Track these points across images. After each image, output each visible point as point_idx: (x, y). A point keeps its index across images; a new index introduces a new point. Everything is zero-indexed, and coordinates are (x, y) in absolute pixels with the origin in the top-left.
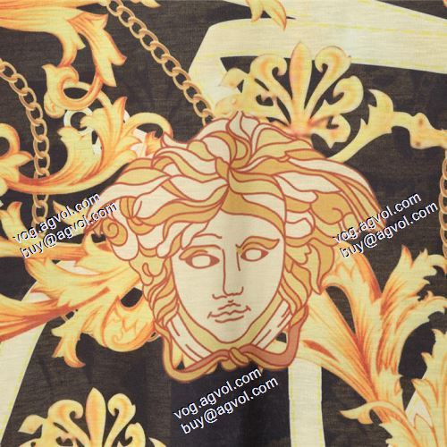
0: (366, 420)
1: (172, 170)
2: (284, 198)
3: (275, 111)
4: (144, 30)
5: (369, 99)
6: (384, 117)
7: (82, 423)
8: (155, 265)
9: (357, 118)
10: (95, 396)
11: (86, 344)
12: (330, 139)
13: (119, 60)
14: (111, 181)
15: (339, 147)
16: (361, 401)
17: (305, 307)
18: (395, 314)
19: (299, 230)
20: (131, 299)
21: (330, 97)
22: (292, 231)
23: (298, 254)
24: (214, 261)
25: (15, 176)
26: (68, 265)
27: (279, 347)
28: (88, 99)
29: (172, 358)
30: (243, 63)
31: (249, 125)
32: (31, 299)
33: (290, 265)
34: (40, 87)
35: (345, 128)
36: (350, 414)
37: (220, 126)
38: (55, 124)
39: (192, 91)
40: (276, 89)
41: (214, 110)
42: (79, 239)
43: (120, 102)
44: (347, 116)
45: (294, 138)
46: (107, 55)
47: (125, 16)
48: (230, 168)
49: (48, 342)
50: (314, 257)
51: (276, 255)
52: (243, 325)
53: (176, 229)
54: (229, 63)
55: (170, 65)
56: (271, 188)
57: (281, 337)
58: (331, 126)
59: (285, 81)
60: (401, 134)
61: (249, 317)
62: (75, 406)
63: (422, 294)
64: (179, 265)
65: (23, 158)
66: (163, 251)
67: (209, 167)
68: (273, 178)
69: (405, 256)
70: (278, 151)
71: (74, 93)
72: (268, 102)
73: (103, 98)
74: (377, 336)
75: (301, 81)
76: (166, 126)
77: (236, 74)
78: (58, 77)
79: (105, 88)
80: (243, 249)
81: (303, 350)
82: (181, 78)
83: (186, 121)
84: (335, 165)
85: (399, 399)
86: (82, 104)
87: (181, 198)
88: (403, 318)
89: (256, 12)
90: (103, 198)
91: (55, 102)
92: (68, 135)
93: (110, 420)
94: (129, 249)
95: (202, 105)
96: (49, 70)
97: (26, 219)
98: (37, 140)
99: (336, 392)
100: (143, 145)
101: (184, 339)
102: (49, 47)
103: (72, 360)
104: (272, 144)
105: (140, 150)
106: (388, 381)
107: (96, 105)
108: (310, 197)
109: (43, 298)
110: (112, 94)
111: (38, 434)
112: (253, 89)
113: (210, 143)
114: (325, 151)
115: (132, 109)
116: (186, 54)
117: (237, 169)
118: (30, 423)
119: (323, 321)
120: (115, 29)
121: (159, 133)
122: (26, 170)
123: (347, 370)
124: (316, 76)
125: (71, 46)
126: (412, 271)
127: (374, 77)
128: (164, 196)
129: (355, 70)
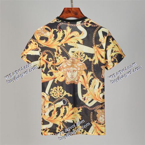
0: (85, 89)
1: (67, 63)
2: (77, 66)
3: (77, 57)
4: (64, 49)
5: (85, 56)
6: (87, 58)
7: (57, 90)
8: (65, 72)
9: (84, 58)
10: (58, 86)
11: (58, 81)
12: (82, 60)
13: (61, 52)
14: (61, 64)
15: (83, 61)
16: (85, 87)
17: (79, 77)
18: (88, 78)
19: (79, 69)
20: (62, 76)
21: (82, 56)
22: (78, 69)
23: (79, 72)
24: (71, 72)
25: (52, 63)
26: (56, 73)
27: (77, 82)
28: (59, 55)
29: (66, 82)
30: (73, 52)
31: (74, 58)
32: (53, 76)
33: (78, 73)
34: (54, 54)
35: (83, 59)
36: (84, 89)
37: (71, 58)
38: (56, 58)
39: (69, 55)
40: (77, 55)
41: (71, 57)
42: (58, 70)
43: (62, 56)
44: (83, 58)
45: (78, 60)
46: (60, 51)
47: (62, 47)
48: (72, 63)
49: (54, 81)
50: (80, 72)
51: (77, 72)
52: (73, 79)
53: (67, 69)
54: (72, 52)
55: (67, 52)
56: (76, 65)
57: (77, 81)
58: (82, 59)
59: (78, 54)
60: (88, 59)
61: (74, 78)
62: (56, 88)
63: (91, 76)
64: (67, 72)
65: (53, 62)
66: (66, 71)
67: (70, 62)
68: (76, 64)
69: (89, 72)
70: (77, 61)
71: (57, 55)
72: (76, 56)
73: (60, 55)
74: (86, 80)
75: (79, 54)
76: (66, 58)
77: (73, 53)
78: (56, 53)
79: (60, 54)
80: (73, 71)
81: (79, 82)
82: (68, 53)
83: (68, 58)
84: (82, 62)
85: (89, 87)
86: (58, 56)
87: (68, 65)
88: (89, 79)
89: (75, 47)
90: (60, 66)
91: (56, 56)
92: (57, 59)
93: (60, 89)
94: (62, 71)
95: (70, 56)
96: (55, 52)
97: (53, 68)
98: (54, 60)
99: (82, 86)
100: (64, 60)
101: (68, 80)
102: (54, 50)
103: (56, 83)
104: (76, 60)
105: (64, 61)
106: (88, 85)
107: (59, 56)
108: (80, 66)
109: (54, 76)
110: (61, 55)
111: (52, 91)
112: (74, 55)
113: (70, 60)
114: (81, 61)
115: (63, 56)
116: (68, 51)
117: (73, 63)
118: (51, 89)
119: (81, 79)
120: (61, 48)
121: (66, 59)
122: (53, 63)
123: (83, 84)
124: (81, 54)
125: (57, 50)
126: (90, 73)
127: (86, 54)
128: (66, 65)
129: (84, 53)
